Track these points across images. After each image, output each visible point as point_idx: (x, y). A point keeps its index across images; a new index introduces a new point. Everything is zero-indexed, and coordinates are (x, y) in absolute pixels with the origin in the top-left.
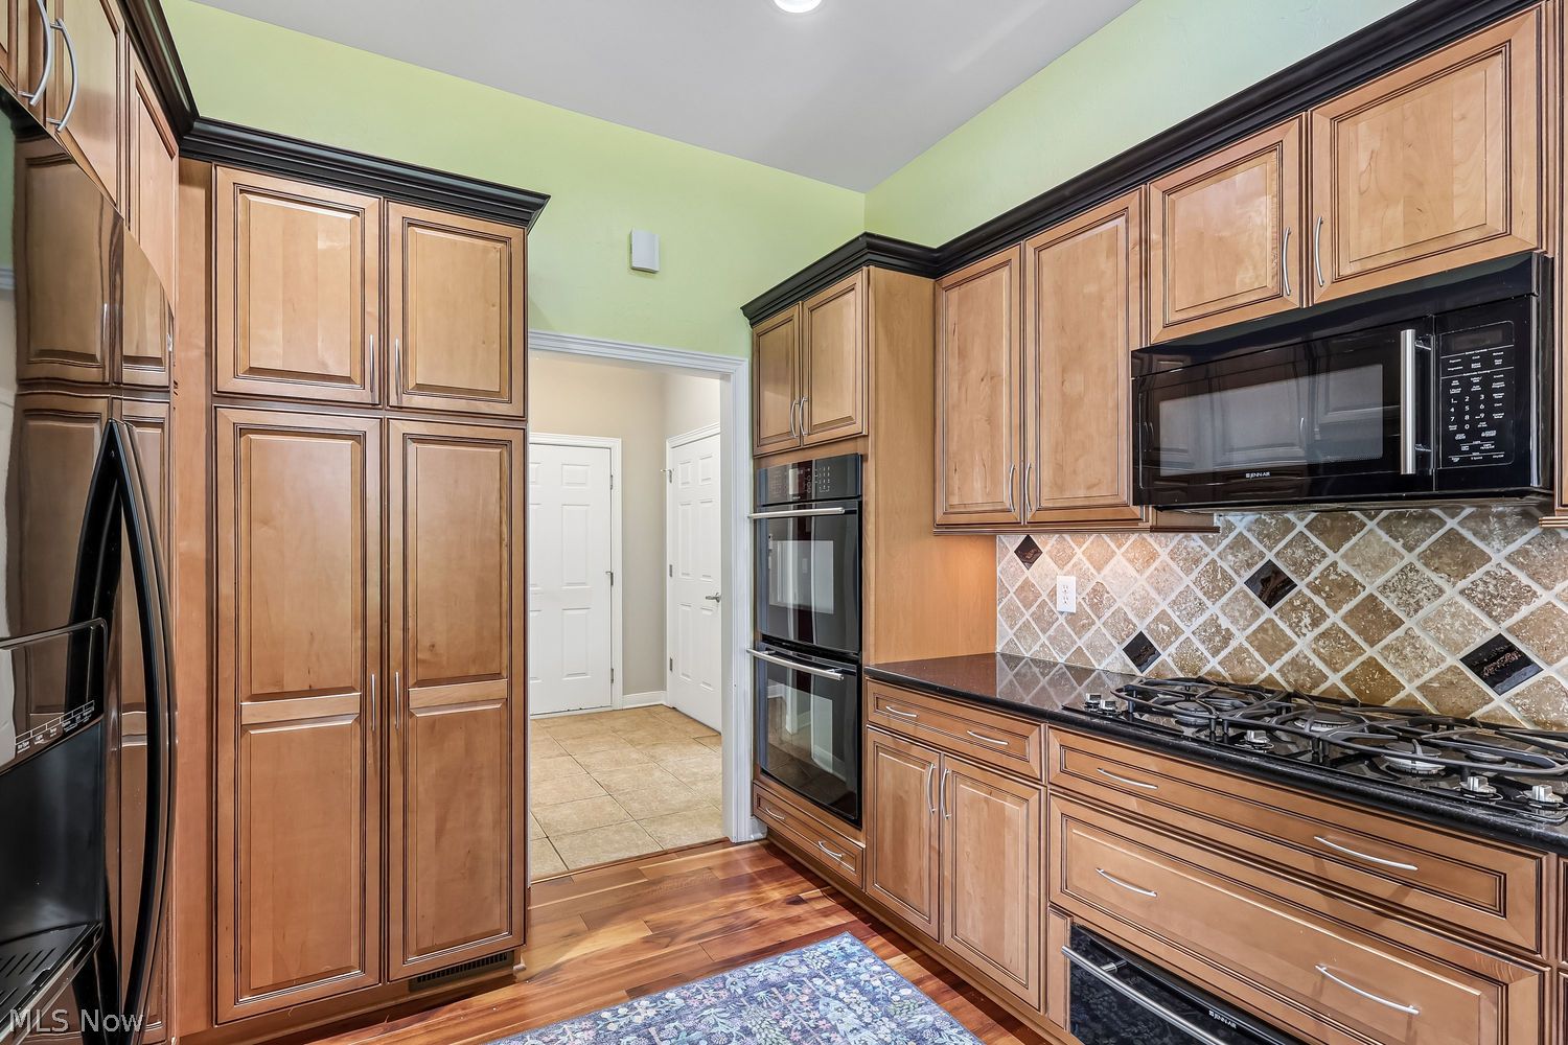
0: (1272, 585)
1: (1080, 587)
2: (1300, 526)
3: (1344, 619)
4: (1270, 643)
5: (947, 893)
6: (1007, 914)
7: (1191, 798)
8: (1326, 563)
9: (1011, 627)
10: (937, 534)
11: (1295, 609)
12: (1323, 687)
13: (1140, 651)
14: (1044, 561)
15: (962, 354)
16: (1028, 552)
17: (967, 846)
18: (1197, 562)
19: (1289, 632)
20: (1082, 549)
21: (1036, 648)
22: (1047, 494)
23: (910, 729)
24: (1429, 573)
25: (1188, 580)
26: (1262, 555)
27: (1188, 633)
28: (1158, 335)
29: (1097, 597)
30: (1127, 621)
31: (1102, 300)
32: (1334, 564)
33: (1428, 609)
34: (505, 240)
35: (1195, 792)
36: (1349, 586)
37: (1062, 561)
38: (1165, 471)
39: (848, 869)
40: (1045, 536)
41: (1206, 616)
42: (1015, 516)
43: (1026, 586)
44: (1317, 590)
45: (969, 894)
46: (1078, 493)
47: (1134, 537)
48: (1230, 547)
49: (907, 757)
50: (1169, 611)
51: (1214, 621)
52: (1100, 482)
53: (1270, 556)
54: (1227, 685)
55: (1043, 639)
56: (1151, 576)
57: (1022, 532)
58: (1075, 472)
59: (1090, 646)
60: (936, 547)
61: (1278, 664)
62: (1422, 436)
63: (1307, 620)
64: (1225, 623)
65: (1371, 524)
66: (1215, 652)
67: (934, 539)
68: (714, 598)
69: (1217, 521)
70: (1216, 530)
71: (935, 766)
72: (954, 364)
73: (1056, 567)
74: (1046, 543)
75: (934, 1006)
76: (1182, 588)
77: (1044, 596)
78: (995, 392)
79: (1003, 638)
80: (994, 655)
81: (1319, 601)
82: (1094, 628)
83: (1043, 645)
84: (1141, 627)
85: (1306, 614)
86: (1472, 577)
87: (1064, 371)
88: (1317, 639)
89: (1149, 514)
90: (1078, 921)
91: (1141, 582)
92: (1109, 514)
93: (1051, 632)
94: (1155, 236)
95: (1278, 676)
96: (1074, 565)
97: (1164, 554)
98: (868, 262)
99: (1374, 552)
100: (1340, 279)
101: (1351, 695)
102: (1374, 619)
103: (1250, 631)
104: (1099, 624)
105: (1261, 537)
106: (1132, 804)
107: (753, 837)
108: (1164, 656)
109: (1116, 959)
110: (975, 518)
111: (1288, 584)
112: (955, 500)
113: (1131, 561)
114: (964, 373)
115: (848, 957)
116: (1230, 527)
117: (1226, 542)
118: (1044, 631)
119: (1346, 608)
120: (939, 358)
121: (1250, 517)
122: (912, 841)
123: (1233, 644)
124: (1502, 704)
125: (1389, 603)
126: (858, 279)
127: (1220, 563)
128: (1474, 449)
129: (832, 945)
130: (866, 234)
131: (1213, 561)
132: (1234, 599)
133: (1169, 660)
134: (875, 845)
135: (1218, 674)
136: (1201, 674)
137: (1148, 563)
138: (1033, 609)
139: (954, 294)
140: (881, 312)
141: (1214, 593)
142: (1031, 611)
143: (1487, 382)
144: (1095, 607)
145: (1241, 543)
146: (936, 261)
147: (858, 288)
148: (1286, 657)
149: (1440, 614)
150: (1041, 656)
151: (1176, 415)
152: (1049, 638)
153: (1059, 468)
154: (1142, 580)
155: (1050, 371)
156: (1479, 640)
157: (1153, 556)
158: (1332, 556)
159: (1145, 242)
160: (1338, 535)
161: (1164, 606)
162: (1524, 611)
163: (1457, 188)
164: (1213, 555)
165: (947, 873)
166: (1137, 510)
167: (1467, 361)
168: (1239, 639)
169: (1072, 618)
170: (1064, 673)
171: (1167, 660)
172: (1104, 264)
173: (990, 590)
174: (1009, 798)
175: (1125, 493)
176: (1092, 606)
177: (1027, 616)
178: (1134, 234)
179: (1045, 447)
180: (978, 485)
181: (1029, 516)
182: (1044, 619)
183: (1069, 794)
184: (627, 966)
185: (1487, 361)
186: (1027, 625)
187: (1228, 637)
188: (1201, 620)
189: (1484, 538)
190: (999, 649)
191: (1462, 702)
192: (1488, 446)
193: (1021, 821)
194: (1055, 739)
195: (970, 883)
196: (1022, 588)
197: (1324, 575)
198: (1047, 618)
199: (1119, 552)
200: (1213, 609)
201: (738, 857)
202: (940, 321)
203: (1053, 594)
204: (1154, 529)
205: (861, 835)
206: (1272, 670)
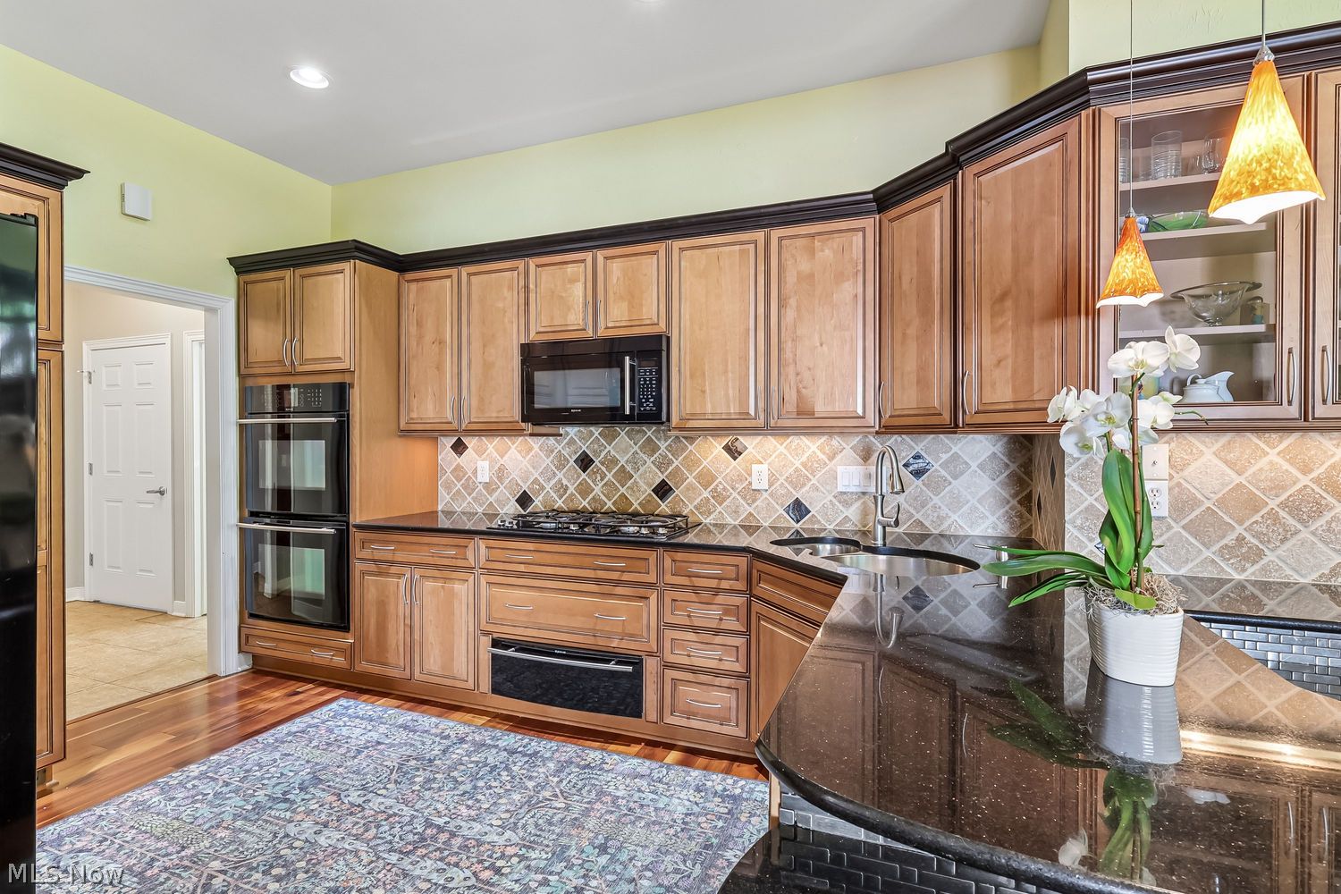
0: (585, 462)
1: (491, 467)
2: (596, 434)
3: (613, 476)
4: (584, 490)
5: (417, 649)
6: (455, 645)
7: (547, 558)
8: (606, 451)
9: (448, 494)
10: (400, 436)
11: (594, 473)
12: (605, 508)
13: (524, 500)
14: (469, 453)
15: (420, 324)
16: (459, 447)
17: (429, 615)
18: (552, 451)
19: (592, 484)
20: (492, 445)
21: (465, 505)
22: (473, 415)
23: (389, 557)
24: (642, 454)
25: (548, 461)
26: (581, 448)
27: (548, 489)
28: (533, 337)
29: (501, 473)
30: (518, 484)
31: (505, 312)
32: (609, 452)
33: (642, 469)
34: (44, 200)
35: (549, 556)
36: (614, 461)
37: (480, 452)
38: (536, 406)
39: (339, 661)
40: (469, 438)
41: (556, 479)
42: (455, 425)
43: (459, 467)
44: (602, 464)
45: (431, 643)
46: (492, 415)
47: (521, 438)
48: (567, 444)
49: (387, 574)
50: (539, 478)
51: (560, 480)
52: (504, 409)
53: (584, 448)
54: (564, 512)
55: (469, 499)
56: (530, 460)
57: (455, 436)
58: (490, 403)
59: (497, 501)
60: (399, 446)
61: (587, 500)
62: (632, 399)
63: (599, 478)
64: (565, 482)
65: (623, 433)
66: (560, 498)
67: (399, 439)
68: (157, 492)
69: (561, 431)
70: (561, 435)
71: (408, 575)
72: (413, 329)
73: (477, 456)
74: (471, 442)
75: (410, 713)
76: (545, 465)
77: (469, 474)
78: (441, 353)
79: (442, 501)
80: (437, 512)
81: (604, 469)
82: (499, 490)
83: (469, 503)
84: (525, 488)
85: (598, 475)
86: (655, 456)
87: (484, 346)
88: (603, 487)
89: (529, 427)
90: (495, 636)
91: (525, 463)
92: (509, 426)
93: (474, 494)
94: (532, 286)
95: (587, 505)
96: (488, 455)
97: (536, 447)
98: (354, 258)
99: (623, 446)
100: (607, 328)
101: (615, 509)
102: (624, 476)
103: (576, 485)
104: (502, 487)
105: (581, 439)
106: (522, 568)
107: (240, 669)
108: (536, 502)
109: (514, 647)
110: (428, 427)
111: (592, 461)
112: (414, 415)
113: (520, 452)
114: (420, 337)
115: (347, 708)
116: (567, 434)
117: (565, 442)
118: (470, 495)
119: (614, 471)
120: (403, 324)
121: (576, 429)
122: (391, 626)
123: (569, 492)
124: (664, 507)
125: (629, 468)
126: (347, 266)
127: (563, 452)
128: (647, 405)
129: (334, 706)
130: (355, 241)
131: (560, 451)
132: (569, 470)
133: (539, 504)
134: (361, 639)
135: (562, 508)
136: (555, 508)
137: (528, 453)
138: (463, 481)
139: (414, 286)
140: (365, 291)
141: (560, 467)
142: (461, 483)
143: (651, 380)
144: (500, 478)
145: (572, 442)
146: (400, 262)
147: (347, 272)
148: (591, 496)
149: (646, 472)
150: (468, 510)
151: (541, 378)
152: (472, 498)
153: (481, 400)
154: (525, 462)
155: (476, 345)
156: (658, 481)
157: (531, 449)
158: (609, 448)
159: (527, 287)
160: (610, 438)
161: (536, 475)
162: (671, 468)
163: (644, 302)
164: (560, 448)
165: (417, 637)
166: (523, 425)
167: (645, 371)
168: (571, 489)
169: (487, 485)
170: (482, 518)
171: (538, 504)
172: (506, 292)
173: (434, 471)
174: (457, 582)
175: (517, 416)
176: (498, 477)
177: (459, 486)
178: (522, 283)
179: (473, 388)
180: (430, 406)
181: (463, 427)
182: (469, 488)
183: (490, 571)
184: (165, 756)
185: (651, 371)
186: (458, 491)
187: (566, 489)
188: (553, 482)
189: (659, 440)
190: (440, 508)
191: (652, 508)
192: (651, 405)
193: (464, 593)
194: (482, 544)
195: (432, 636)
196: (455, 469)
197: (605, 457)
198: (471, 486)
199: (513, 447)
200: (560, 475)
201: (230, 683)
202: (404, 301)
203: (475, 472)
204: (531, 435)
205: (349, 635)
206: (585, 503)
